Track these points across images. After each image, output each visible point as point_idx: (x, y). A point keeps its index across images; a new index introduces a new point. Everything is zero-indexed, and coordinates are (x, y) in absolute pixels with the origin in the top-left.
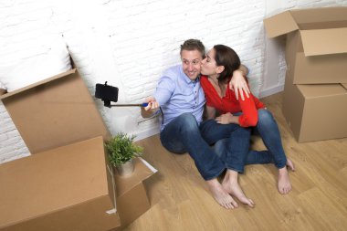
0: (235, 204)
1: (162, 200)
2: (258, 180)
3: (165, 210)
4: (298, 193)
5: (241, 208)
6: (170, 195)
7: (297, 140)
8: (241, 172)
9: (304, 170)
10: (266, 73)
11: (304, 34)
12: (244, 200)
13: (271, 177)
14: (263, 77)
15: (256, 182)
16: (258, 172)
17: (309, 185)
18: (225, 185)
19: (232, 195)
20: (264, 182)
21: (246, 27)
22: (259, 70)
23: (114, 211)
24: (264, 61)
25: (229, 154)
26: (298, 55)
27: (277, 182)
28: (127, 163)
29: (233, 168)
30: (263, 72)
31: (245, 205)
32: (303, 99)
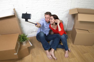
0: (52, 58)
1: (33, 53)
2: (60, 53)
3: (33, 56)
4: (70, 58)
5: (53, 60)
6: (35, 52)
7: (73, 44)
8: (55, 50)
9: (73, 52)
10: (68, 25)
11: (79, 14)
12: (54, 57)
13: (64, 52)
14: (67, 26)
15: (59, 53)
16: (60, 51)
17: (73, 57)
18: (50, 52)
19: (51, 55)
20: (61, 54)
21: (65, 11)
22: (67, 23)
23: (16, 54)
24: (68, 21)
25: (53, 44)
26: (77, 20)
27: (65, 54)
28: (24, 42)
29: (53, 48)
30: (68, 24)
31: (54, 59)
32: (76, 33)
